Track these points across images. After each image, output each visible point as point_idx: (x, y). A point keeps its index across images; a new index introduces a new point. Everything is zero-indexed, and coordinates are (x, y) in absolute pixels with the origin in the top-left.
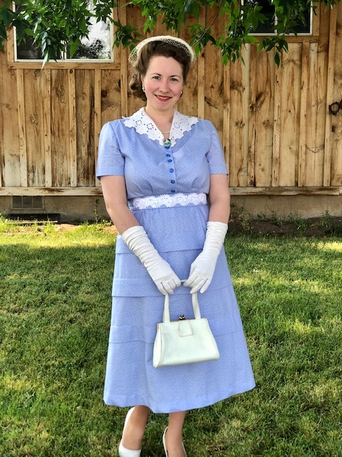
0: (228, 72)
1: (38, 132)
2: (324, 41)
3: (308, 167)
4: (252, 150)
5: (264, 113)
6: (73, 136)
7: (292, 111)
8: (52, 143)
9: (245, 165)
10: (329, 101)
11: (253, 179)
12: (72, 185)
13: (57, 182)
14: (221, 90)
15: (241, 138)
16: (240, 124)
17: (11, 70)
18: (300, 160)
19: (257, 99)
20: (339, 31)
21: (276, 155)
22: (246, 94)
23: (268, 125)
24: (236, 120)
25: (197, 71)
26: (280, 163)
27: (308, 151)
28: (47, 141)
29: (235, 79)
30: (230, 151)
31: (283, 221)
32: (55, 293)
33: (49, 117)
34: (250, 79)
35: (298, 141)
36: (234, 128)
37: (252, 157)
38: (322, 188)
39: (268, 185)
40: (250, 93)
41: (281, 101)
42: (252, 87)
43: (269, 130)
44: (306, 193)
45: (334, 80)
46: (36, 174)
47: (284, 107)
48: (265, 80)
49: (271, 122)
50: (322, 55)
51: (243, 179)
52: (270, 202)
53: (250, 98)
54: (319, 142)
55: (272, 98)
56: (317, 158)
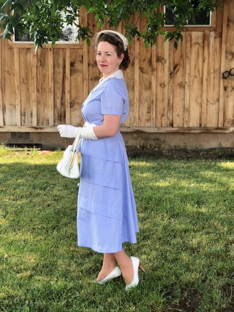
0: (155, 51)
1: (28, 89)
2: (219, 30)
3: (208, 114)
4: (171, 102)
5: (179, 78)
6: (51, 92)
7: (198, 77)
8: (37, 97)
9: (166, 113)
10: (223, 70)
11: (171, 122)
12: (50, 124)
13: (40, 123)
14: (150, 62)
15: (163, 94)
16: (162, 85)
17: (11, 48)
18: (203, 109)
19: (174, 68)
20: (229, 24)
21: (187, 106)
22: (167, 65)
23: (182, 86)
24: (160, 82)
25: (134, 49)
26: (189, 112)
27: (208, 103)
28: (34, 96)
29: (159, 55)
30: (156, 102)
31: (191, 150)
32: (38, 191)
33: (35, 79)
34: (170, 55)
35: (201, 96)
36: (159, 88)
37: (171, 107)
38: (218, 128)
39: (181, 126)
40: (170, 64)
41: (190, 70)
42: (171, 61)
43: (182, 89)
44: (207, 131)
45: (226, 56)
46: (26, 117)
47: (192, 74)
48: (180, 55)
49: (183, 83)
50: (218, 40)
51: (165, 121)
52: (183, 137)
53: (169, 68)
54: (216, 97)
55: (184, 67)
56: (214, 108)
